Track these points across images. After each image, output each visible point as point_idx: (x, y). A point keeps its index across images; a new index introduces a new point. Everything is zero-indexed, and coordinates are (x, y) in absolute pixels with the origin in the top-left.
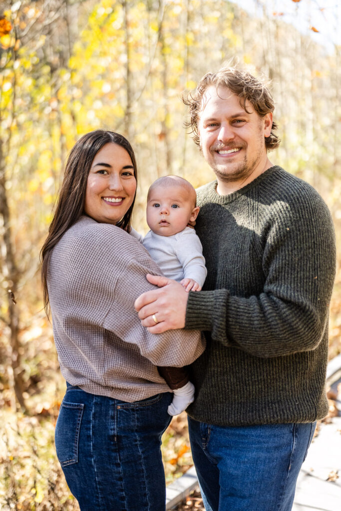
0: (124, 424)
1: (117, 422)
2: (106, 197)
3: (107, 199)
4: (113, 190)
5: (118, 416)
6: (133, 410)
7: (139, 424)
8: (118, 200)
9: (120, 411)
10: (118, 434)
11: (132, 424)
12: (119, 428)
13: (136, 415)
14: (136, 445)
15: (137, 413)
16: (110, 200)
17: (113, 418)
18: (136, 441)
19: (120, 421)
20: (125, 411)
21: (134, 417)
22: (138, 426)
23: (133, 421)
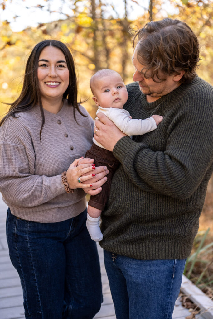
0: (20, 228)
1: (17, 226)
2: (47, 82)
4: (50, 77)
5: (18, 223)
7: (30, 230)
9: (19, 220)
10: (17, 233)
11: (25, 229)
12: (18, 230)
13: (29, 225)
14: (27, 242)
15: (29, 224)
17: (15, 223)
18: (27, 240)
19: (18, 226)
20: (22, 221)
21: (27, 226)
22: (29, 231)
23: (26, 228)
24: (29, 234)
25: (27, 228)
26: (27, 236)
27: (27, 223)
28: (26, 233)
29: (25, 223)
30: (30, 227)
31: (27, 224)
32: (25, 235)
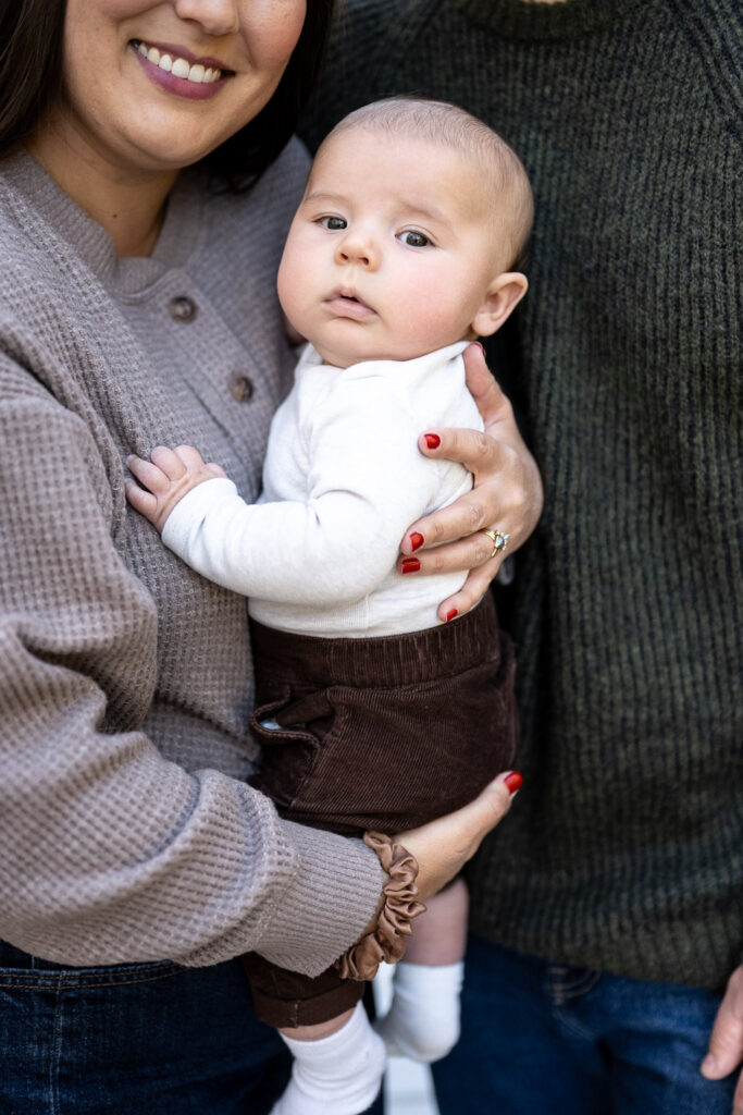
2: (150, 45)
3: (154, 54)
4: (189, 20)
6: (48, 998)
7: (70, 1053)
8: (199, 75)
11: (34, 1051)
13: (61, 1021)
16: (165, 62)
21: (50, 1029)
22: (63, 1063)
23: (40, 1042)
24: (64, 1081)
25: (47, 1040)
26: (49, 1096)
27: (48, 1010)
28: (41, 1080)
29: (37, 1011)
30: (69, 1033)
31: (51, 1017)
32: (31, 1096)
